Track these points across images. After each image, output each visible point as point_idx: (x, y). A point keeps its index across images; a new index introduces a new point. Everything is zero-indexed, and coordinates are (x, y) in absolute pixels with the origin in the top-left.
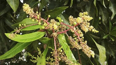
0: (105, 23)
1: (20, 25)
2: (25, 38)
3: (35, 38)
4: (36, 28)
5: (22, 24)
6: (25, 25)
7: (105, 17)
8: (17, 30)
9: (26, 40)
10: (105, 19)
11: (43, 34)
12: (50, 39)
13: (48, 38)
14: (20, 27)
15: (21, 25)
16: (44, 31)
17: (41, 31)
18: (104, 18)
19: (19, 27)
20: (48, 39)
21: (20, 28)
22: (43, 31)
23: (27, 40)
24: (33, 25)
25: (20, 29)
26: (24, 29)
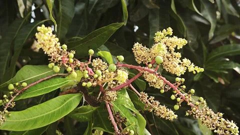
0: (194, 49)
1: (11, 87)
2: (33, 118)
3: (59, 112)
4: (53, 88)
5: (17, 84)
6: (25, 84)
7: (192, 36)
8: (7, 100)
9: (36, 121)
10: (192, 39)
11: (77, 100)
12: (95, 108)
13: (89, 107)
14: (12, 90)
15: (15, 85)
16: (78, 92)
17: (70, 93)
18: (190, 37)
19: (11, 93)
20: (90, 109)
21: (14, 95)
22: (75, 91)
23: (38, 123)
24: (42, 80)
25: (14, 98)
26: (24, 95)
